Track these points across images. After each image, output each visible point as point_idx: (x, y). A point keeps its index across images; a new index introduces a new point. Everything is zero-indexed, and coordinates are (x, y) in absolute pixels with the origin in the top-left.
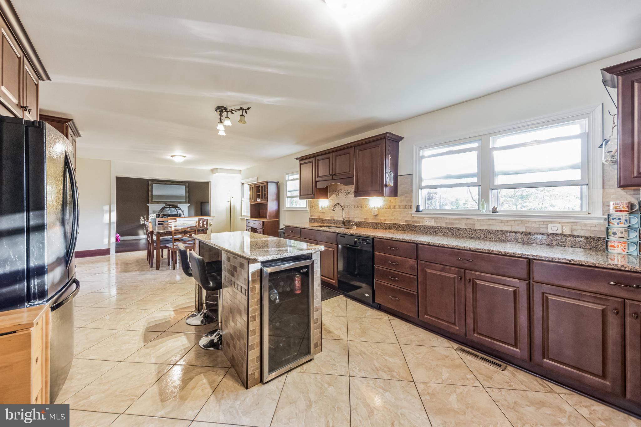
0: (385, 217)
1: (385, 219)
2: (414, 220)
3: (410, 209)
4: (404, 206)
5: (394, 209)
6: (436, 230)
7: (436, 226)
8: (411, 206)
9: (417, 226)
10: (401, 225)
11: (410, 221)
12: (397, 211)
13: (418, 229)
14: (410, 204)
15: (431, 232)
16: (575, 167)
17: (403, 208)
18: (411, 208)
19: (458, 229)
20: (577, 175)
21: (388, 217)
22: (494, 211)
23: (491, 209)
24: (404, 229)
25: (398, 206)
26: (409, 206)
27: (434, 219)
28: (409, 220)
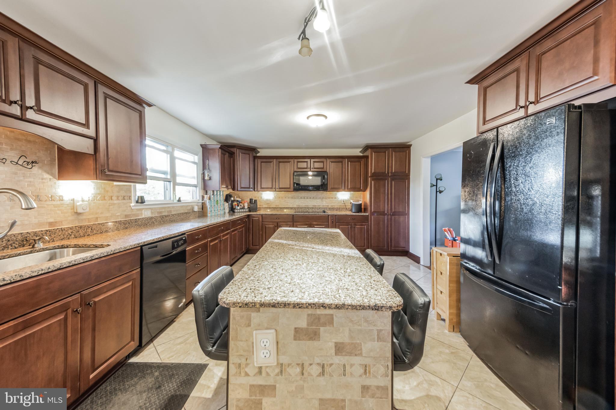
0: (97, 214)
1: (97, 218)
2: (134, 213)
3: (129, 201)
4: (123, 197)
5: (111, 201)
6: (154, 220)
7: (153, 216)
8: (130, 197)
9: (139, 219)
10: (123, 222)
11: (130, 215)
12: (114, 204)
13: (140, 223)
14: (129, 195)
15: (150, 223)
16: (194, 178)
17: (122, 200)
18: (130, 199)
19: (166, 217)
20: (194, 182)
21: (102, 213)
22: (179, 200)
23: (177, 199)
24: (126, 226)
25: (116, 196)
26: (128, 196)
27: (150, 210)
28: (129, 213)
